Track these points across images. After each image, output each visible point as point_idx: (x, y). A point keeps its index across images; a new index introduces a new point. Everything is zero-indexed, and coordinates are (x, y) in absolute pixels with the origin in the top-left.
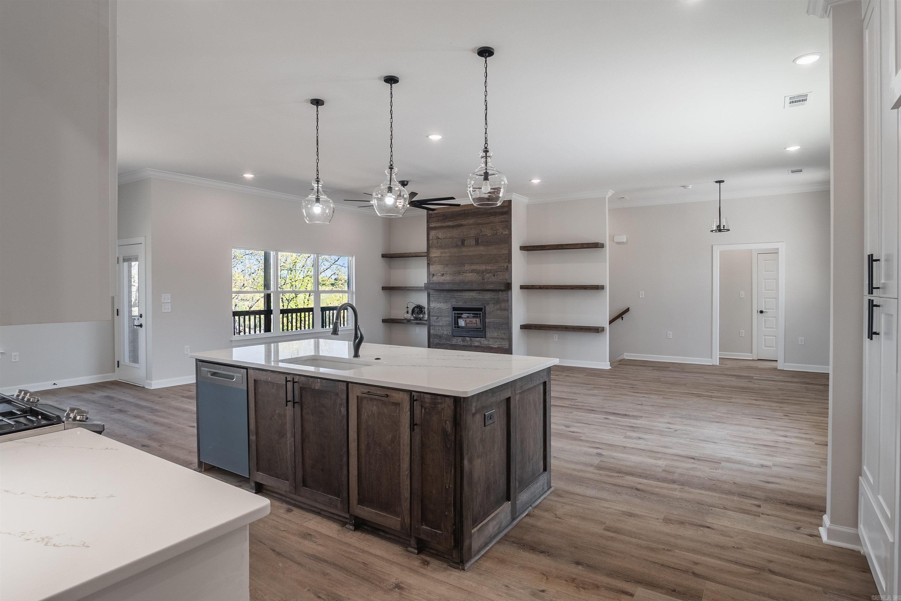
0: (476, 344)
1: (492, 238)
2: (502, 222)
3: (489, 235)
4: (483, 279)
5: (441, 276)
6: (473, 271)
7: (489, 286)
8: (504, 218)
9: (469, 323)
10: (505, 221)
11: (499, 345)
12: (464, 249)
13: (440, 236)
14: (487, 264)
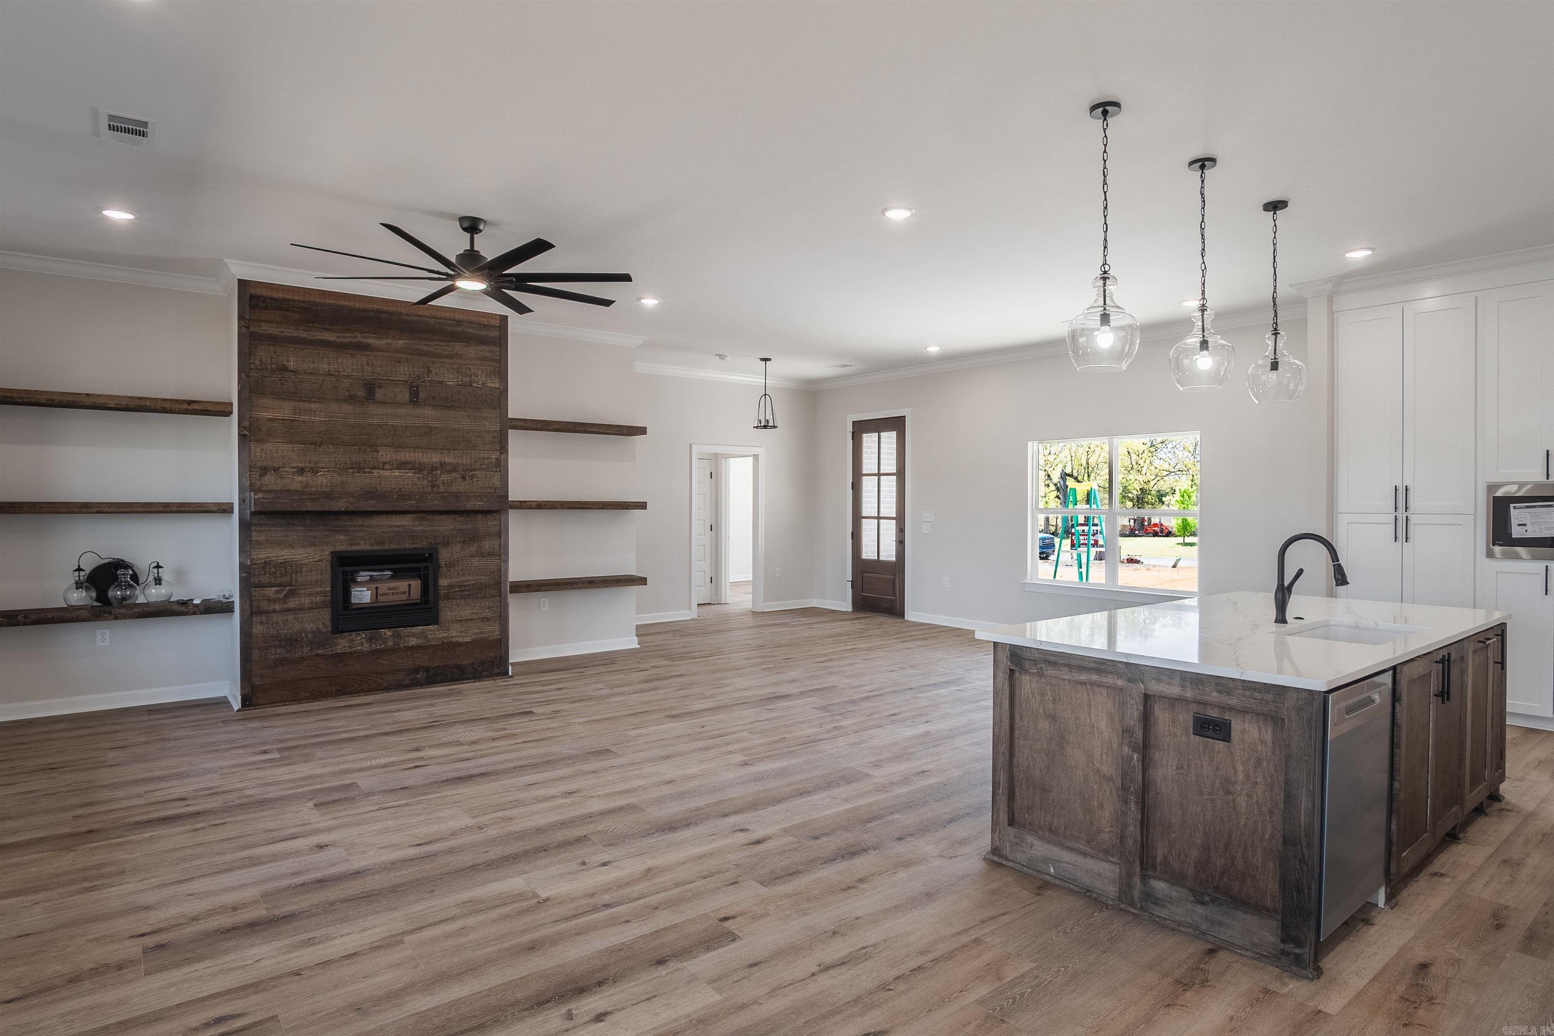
0: (414, 643)
1: (459, 392)
2: (485, 359)
3: (450, 383)
4: (433, 486)
5: (293, 473)
6: (402, 466)
7: (471, 503)
8: (490, 352)
9: (384, 595)
10: (494, 360)
11: (478, 634)
12: (373, 409)
13: (292, 365)
14: (444, 451)
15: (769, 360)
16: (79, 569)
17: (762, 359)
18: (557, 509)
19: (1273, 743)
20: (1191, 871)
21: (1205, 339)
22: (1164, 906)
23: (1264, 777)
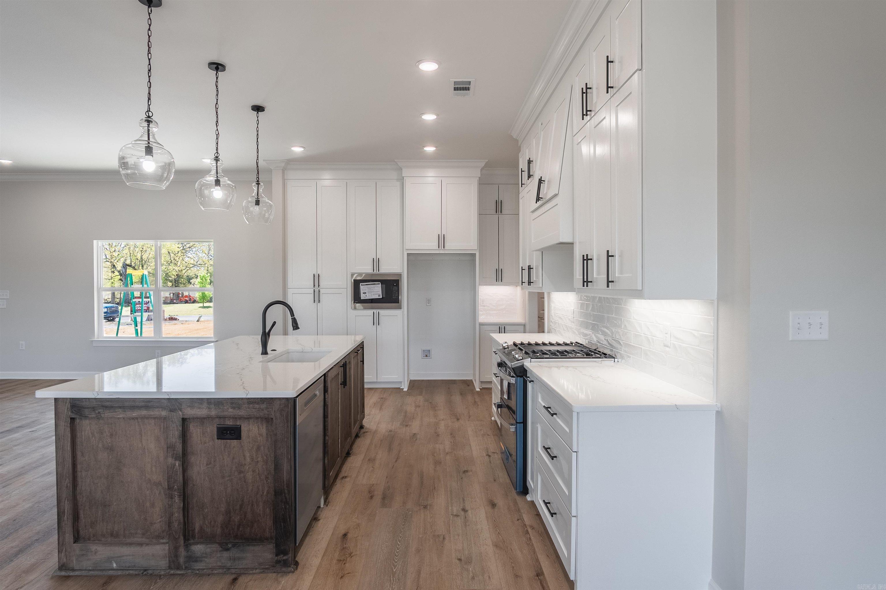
19: (267, 434)
20: (219, 531)
21: (218, 179)
22: (201, 561)
23: (262, 457)
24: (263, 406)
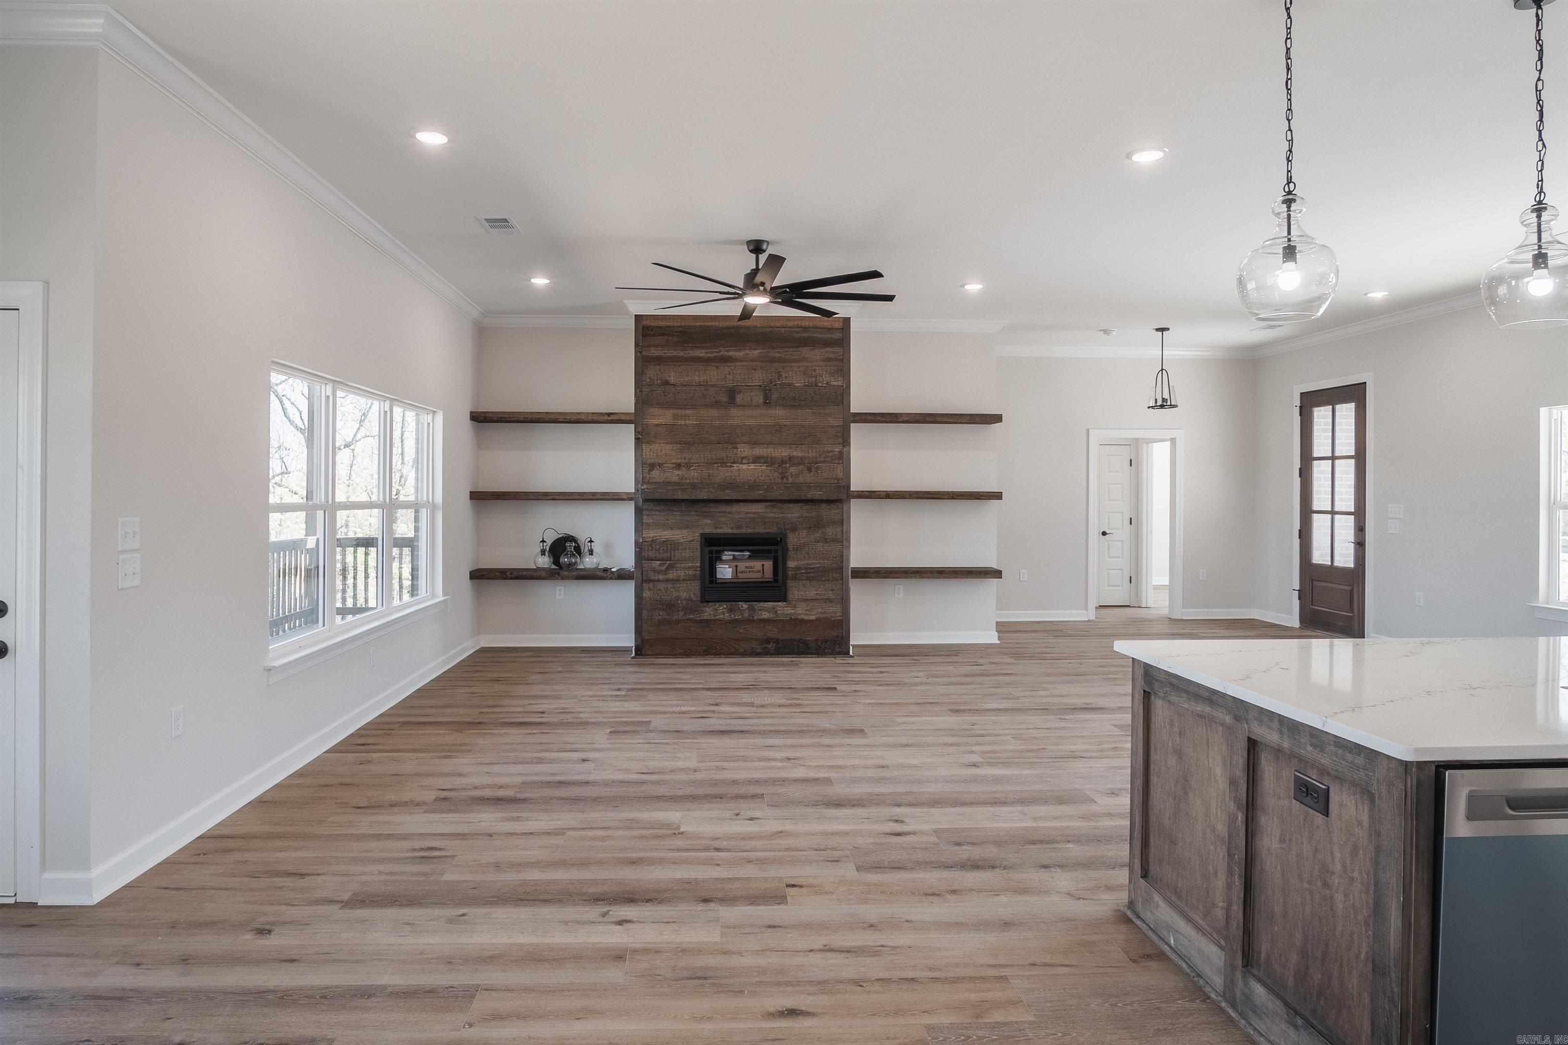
0: (766, 617)
1: (806, 392)
2: (829, 360)
3: (798, 385)
4: (782, 478)
5: (673, 468)
6: (756, 460)
7: (812, 493)
8: (834, 353)
9: (742, 572)
10: (837, 360)
11: (821, 613)
12: (734, 412)
13: (672, 380)
14: (792, 446)
15: (1168, 329)
16: (543, 541)
17: (1157, 330)
18: (906, 498)
21: (1543, 251)
22: (1261, 1018)
24: (1360, 761)
